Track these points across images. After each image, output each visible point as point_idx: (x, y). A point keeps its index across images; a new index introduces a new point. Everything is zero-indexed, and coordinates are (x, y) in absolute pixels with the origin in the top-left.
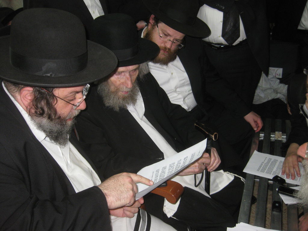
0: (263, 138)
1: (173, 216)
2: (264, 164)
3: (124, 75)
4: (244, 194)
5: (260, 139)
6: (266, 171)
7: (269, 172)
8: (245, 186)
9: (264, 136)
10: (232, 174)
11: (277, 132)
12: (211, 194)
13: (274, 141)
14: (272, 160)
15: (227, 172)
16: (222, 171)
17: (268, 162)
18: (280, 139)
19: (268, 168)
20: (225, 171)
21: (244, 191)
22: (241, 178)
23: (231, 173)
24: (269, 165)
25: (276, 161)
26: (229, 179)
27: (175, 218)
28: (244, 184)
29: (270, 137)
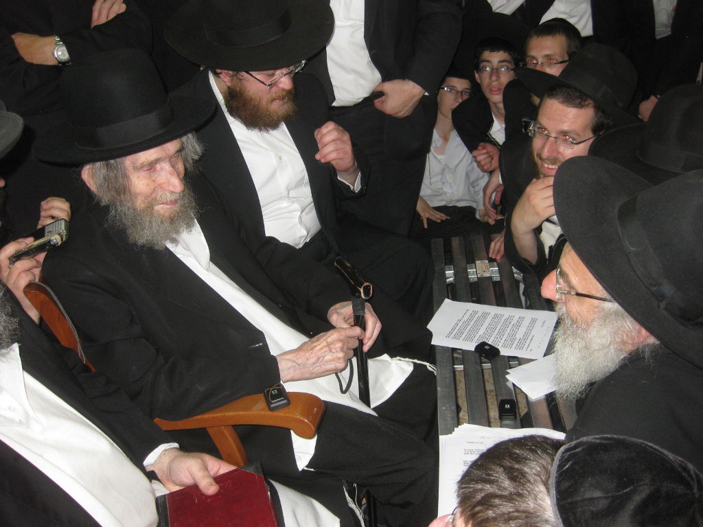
0: (452, 279)
1: (307, 466)
2: (461, 323)
3: (162, 169)
4: (439, 395)
5: (448, 280)
6: (464, 336)
7: (469, 339)
8: (438, 379)
9: (455, 274)
10: (407, 359)
11: (478, 262)
12: (373, 406)
13: (476, 280)
14: (479, 314)
15: (398, 358)
16: (385, 357)
17: (470, 320)
18: (487, 275)
19: (468, 330)
20: (392, 356)
21: (438, 388)
22: (427, 364)
23: (405, 357)
24: (472, 323)
25: (485, 315)
26: (403, 370)
27: (312, 470)
28: (435, 377)
29: (467, 273)
